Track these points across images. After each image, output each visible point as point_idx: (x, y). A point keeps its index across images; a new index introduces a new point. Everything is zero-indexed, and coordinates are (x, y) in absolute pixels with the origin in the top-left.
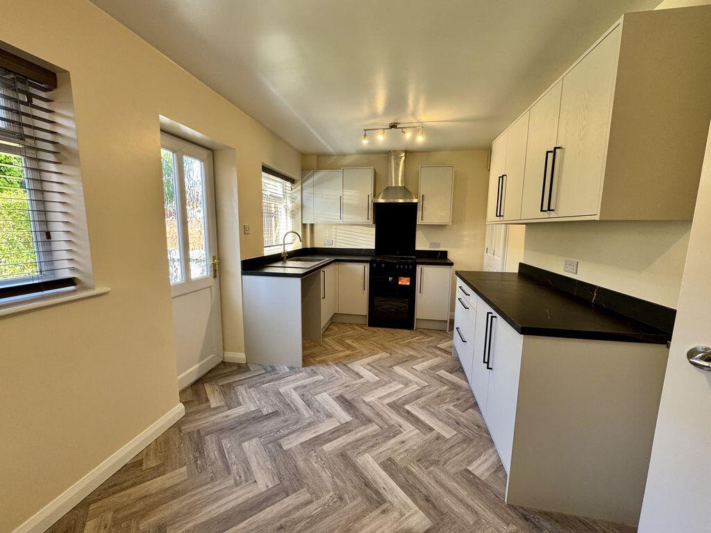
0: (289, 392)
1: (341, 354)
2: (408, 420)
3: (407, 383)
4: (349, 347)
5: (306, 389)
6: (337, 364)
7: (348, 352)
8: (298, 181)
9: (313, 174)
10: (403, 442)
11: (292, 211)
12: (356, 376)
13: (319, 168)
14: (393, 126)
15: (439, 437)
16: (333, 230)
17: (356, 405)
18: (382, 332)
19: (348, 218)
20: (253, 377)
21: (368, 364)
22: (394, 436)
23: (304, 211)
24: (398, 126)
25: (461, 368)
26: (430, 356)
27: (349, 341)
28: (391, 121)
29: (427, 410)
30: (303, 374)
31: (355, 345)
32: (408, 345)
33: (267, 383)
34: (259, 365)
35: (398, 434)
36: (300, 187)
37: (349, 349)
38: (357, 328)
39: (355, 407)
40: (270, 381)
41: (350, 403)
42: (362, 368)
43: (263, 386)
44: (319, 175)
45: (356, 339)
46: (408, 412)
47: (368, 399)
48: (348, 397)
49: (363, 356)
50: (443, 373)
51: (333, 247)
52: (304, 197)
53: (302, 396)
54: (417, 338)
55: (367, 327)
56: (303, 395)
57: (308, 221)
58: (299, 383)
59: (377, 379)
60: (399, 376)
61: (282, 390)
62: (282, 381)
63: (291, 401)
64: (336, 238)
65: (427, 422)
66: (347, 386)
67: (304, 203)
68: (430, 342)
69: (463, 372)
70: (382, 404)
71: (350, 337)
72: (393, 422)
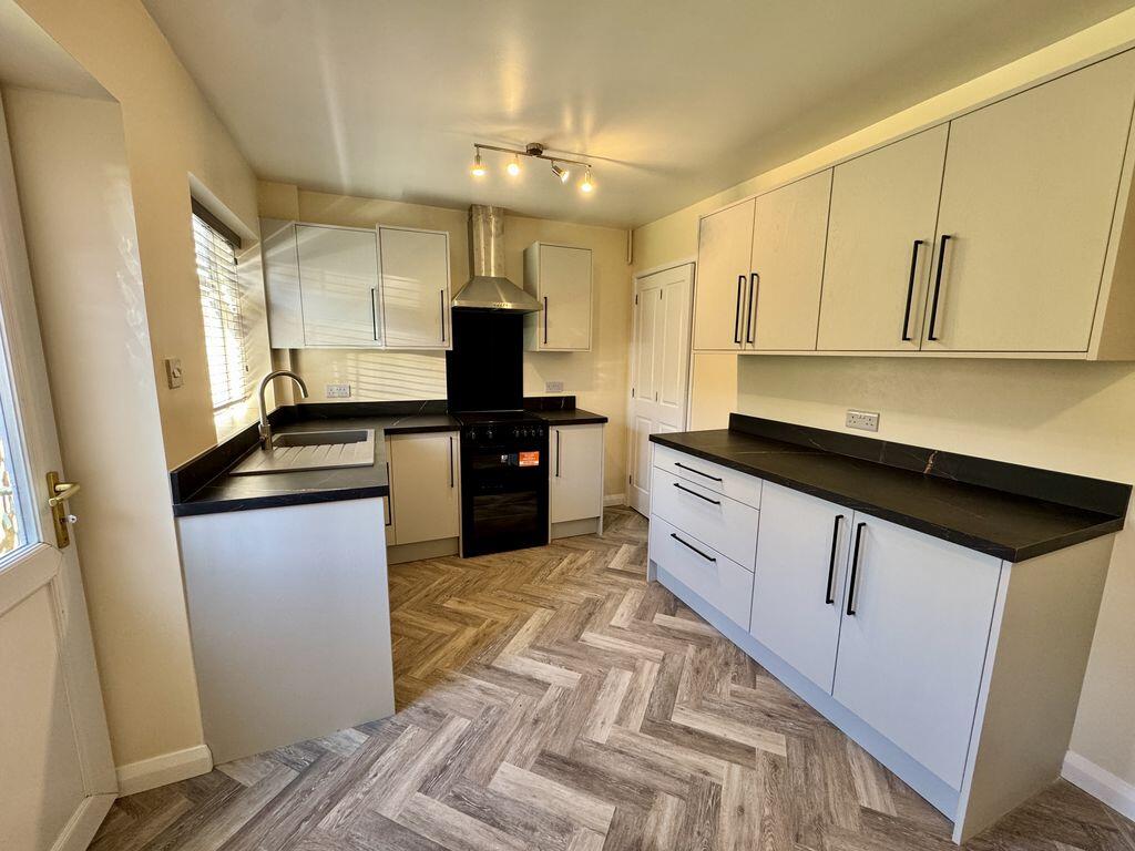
0: (415, 809)
1: (461, 642)
2: (703, 750)
3: (632, 665)
4: (464, 619)
5: (452, 774)
6: (469, 670)
7: (470, 632)
8: (254, 242)
9: (294, 231)
10: (741, 810)
11: (241, 317)
12: (532, 688)
13: (306, 219)
14: (535, 151)
15: (775, 763)
16: (350, 363)
17: (591, 762)
18: (498, 564)
19: (395, 337)
20: (269, 808)
21: (532, 646)
22: (718, 805)
23: (273, 317)
24: (545, 153)
25: (676, 599)
26: (615, 590)
27: (451, 604)
28: (533, 136)
29: (710, 710)
30: (411, 733)
31: (469, 608)
32: (564, 579)
33: (329, 808)
34: (265, 756)
35: (718, 794)
36: (258, 258)
37: (467, 624)
38: (443, 566)
39: (594, 770)
40: (334, 798)
41: (576, 765)
42: (529, 661)
43: (323, 825)
44: (309, 236)
45: (463, 594)
46: (688, 731)
47: (602, 734)
48: (559, 748)
49: (509, 630)
50: (661, 619)
51: (352, 400)
52: (271, 285)
53: (457, 800)
54: (566, 561)
55: (462, 561)
56: (458, 797)
57: (284, 344)
58: (422, 765)
59: (577, 676)
60: (606, 652)
61: (391, 809)
62: (371, 780)
63: (439, 833)
64: (358, 381)
65: (731, 737)
66: (536, 722)
67: (273, 299)
68: (592, 562)
69: (685, 606)
70: (633, 734)
71: (447, 592)
72: (687, 772)
